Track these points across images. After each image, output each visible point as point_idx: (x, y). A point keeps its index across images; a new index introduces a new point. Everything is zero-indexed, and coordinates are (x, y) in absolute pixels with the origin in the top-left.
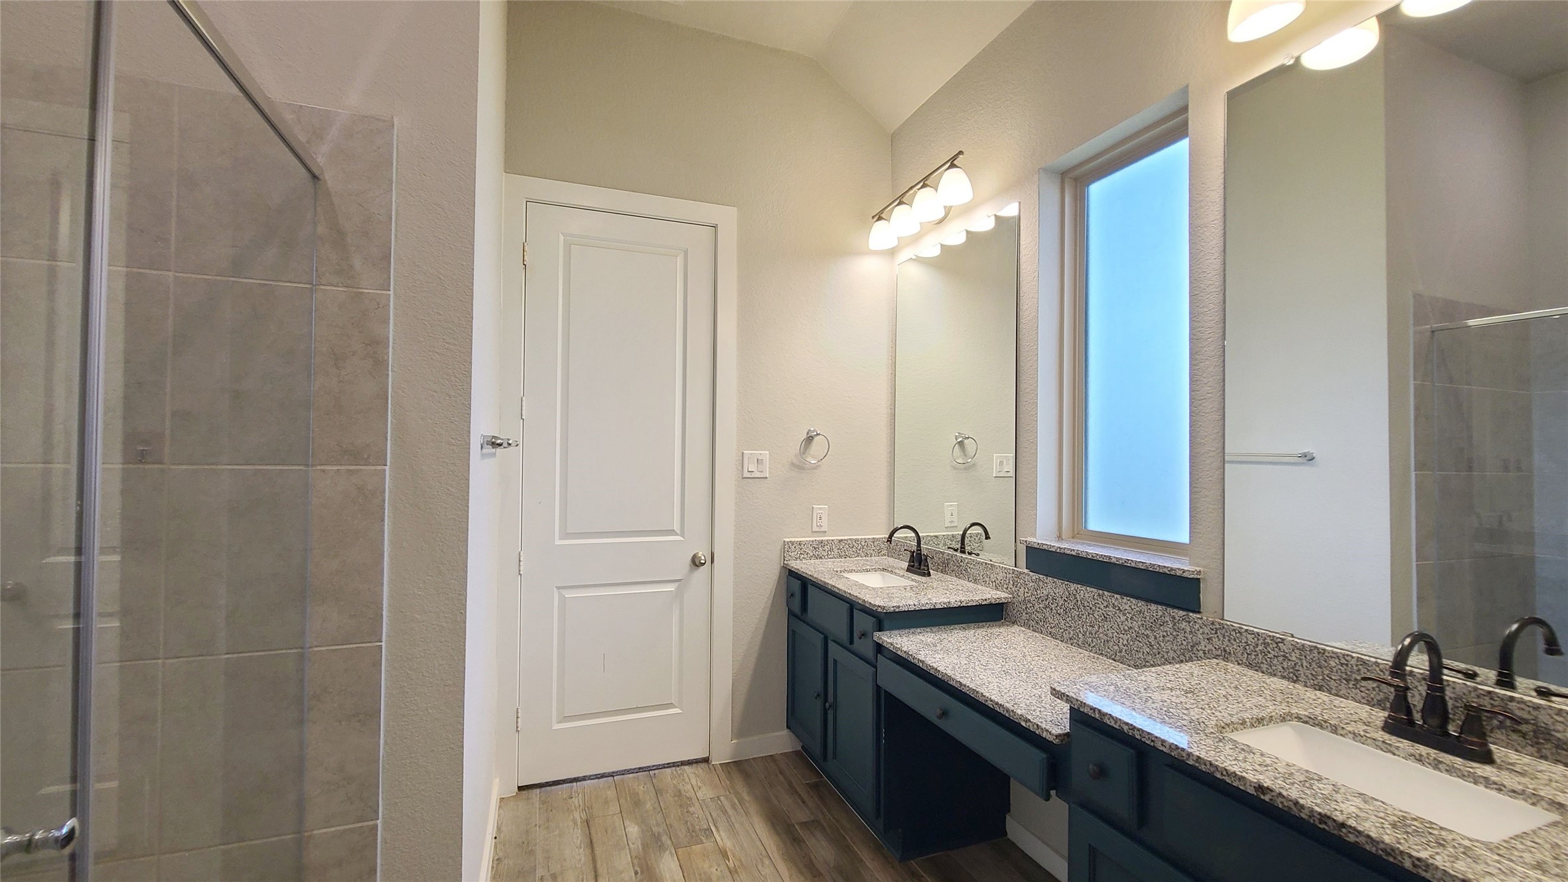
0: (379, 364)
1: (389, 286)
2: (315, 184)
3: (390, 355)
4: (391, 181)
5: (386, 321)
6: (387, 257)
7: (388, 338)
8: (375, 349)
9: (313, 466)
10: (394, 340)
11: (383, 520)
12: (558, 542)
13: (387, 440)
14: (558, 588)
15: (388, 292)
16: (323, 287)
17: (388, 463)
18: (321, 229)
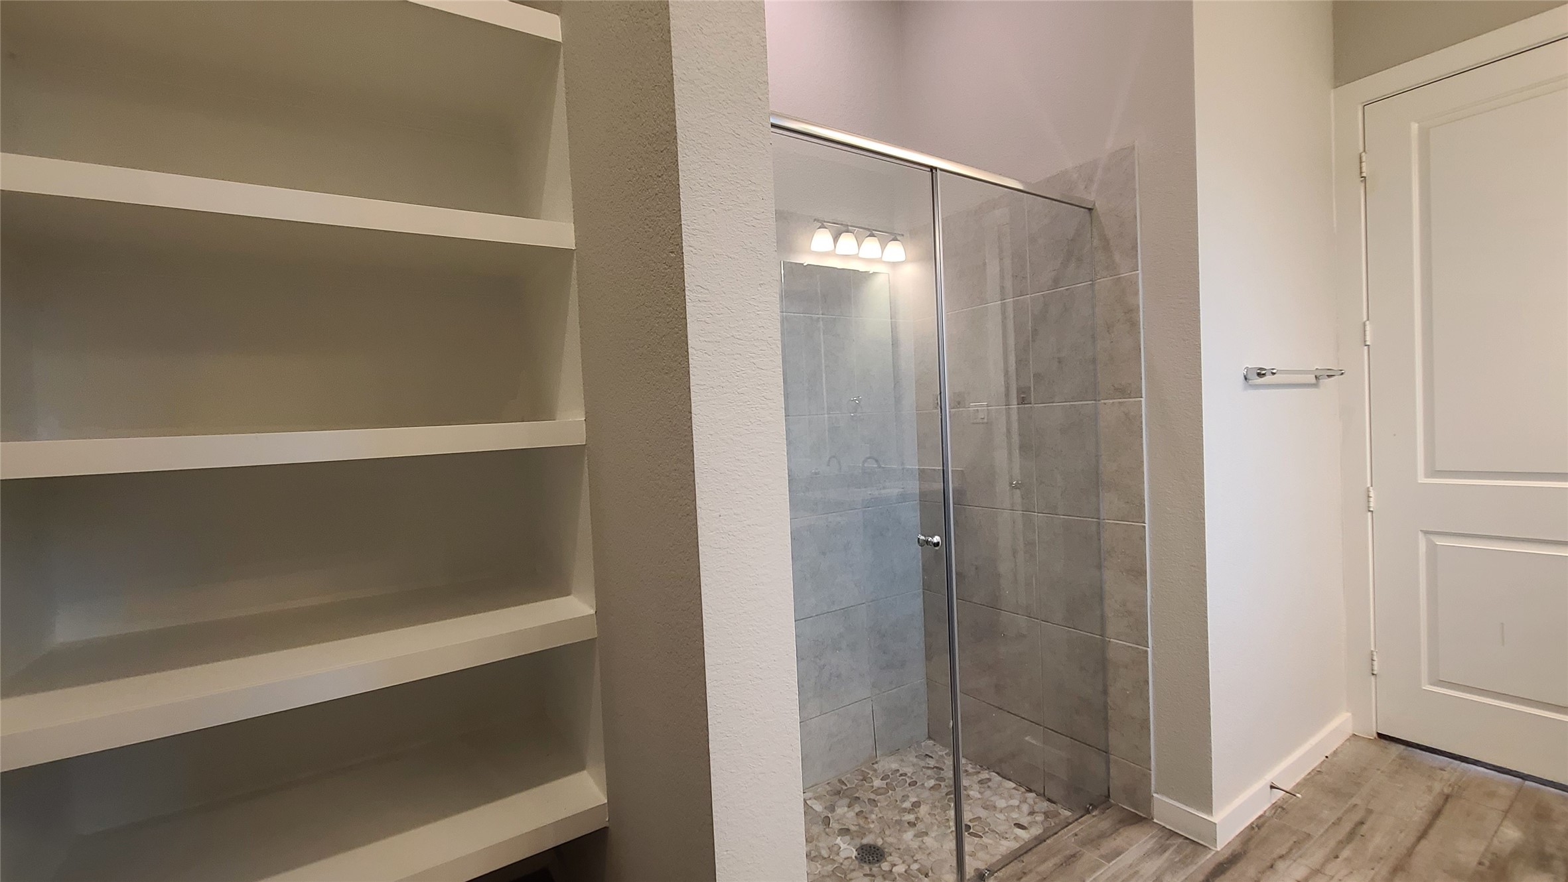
0: (1134, 325)
1: (1138, 266)
2: (1091, 213)
3: (1141, 317)
4: (1134, 190)
5: (1137, 293)
6: (1135, 247)
7: (1138, 306)
8: (1131, 313)
9: (1099, 401)
10: (1144, 305)
11: (1142, 437)
12: (1422, 480)
13: (1141, 379)
14: (1426, 533)
15: (1137, 272)
16: (1099, 281)
17: (1144, 395)
18: (1096, 242)
